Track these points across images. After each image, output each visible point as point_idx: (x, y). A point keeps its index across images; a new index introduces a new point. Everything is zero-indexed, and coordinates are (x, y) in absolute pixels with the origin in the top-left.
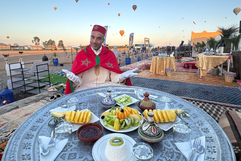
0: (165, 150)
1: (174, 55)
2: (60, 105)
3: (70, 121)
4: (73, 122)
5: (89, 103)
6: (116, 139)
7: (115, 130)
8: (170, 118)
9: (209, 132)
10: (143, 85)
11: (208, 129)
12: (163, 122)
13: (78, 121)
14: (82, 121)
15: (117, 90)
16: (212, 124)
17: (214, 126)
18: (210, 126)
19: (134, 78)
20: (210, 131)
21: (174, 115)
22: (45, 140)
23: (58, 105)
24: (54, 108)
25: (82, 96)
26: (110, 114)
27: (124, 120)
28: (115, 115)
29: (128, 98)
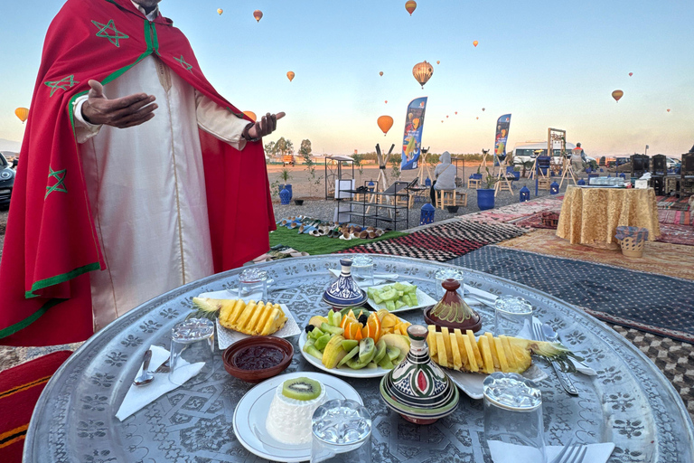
0: (446, 452)
1: (651, 183)
2: (227, 287)
3: (227, 324)
4: (233, 327)
5: (299, 291)
6: (303, 383)
7: (324, 364)
8: (505, 362)
9: (639, 434)
10: (526, 277)
11: (640, 426)
12: (476, 370)
13: (245, 326)
14: (254, 329)
15: (387, 269)
16: (662, 410)
17: (666, 419)
18: (651, 416)
19: (499, 252)
20: (643, 432)
21: (521, 356)
22: (160, 355)
23: (224, 286)
24: (212, 291)
25: (289, 274)
26: (327, 322)
27: (359, 345)
28: (340, 326)
29: (407, 290)
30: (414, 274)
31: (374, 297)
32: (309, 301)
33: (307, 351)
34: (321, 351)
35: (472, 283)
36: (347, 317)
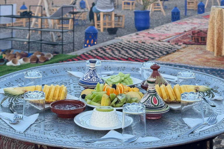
15: (106, 69)
27: (116, 97)
28: (104, 91)
29: (125, 77)
30: (123, 70)
34: (97, 102)
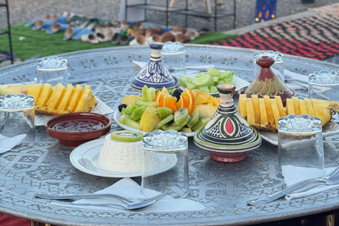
2: (19, 80)
4: (43, 109)
5: (101, 83)
6: (128, 133)
7: (142, 129)
13: (56, 108)
14: (66, 109)
21: (322, 114)
23: (14, 79)
25: (86, 67)
26: (141, 100)
27: (173, 114)
28: (155, 100)
29: (222, 76)
30: (232, 64)
31: (187, 83)
32: (115, 91)
33: (124, 123)
34: (138, 121)
35: (296, 70)
36: (160, 93)
